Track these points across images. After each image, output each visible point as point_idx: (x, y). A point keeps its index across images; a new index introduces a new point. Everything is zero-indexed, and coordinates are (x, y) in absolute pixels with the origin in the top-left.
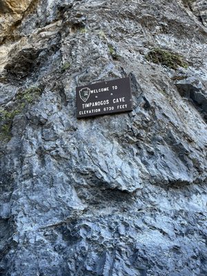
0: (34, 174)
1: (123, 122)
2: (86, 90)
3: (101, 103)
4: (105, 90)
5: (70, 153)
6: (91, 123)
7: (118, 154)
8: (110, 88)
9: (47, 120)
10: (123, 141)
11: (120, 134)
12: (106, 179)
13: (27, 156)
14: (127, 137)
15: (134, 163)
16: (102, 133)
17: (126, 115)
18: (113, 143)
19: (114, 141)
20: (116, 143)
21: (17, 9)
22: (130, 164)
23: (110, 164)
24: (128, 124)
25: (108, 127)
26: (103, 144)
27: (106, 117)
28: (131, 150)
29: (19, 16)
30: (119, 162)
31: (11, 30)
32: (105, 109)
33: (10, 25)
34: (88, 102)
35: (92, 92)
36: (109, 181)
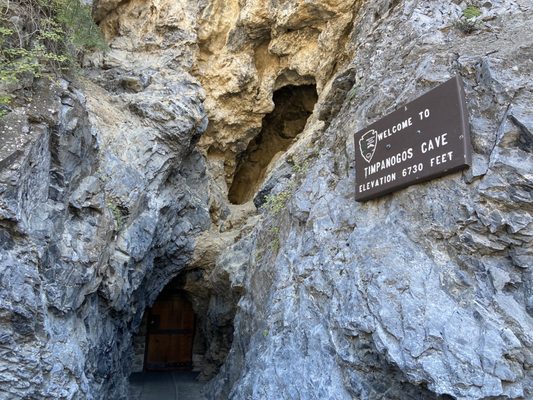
0: (286, 324)
1: (452, 197)
2: (370, 135)
3: (396, 160)
4: (405, 125)
5: (331, 284)
6: (386, 207)
7: (446, 287)
8: (416, 119)
9: (308, 213)
10: (460, 249)
11: (447, 231)
12: (395, 356)
13: (279, 285)
14: (468, 240)
15: (490, 316)
16: (406, 231)
17: (457, 178)
18: (431, 257)
19: (435, 252)
20: (442, 257)
21: (341, 6)
22: (477, 316)
23: (410, 316)
24: (463, 202)
25: (419, 216)
26: (407, 260)
27: (411, 189)
28: (487, 276)
29: (347, 16)
30: (442, 311)
31: (340, 44)
32: (404, 173)
33: (337, 37)
34: (373, 162)
35: (380, 137)
36: (400, 363)
